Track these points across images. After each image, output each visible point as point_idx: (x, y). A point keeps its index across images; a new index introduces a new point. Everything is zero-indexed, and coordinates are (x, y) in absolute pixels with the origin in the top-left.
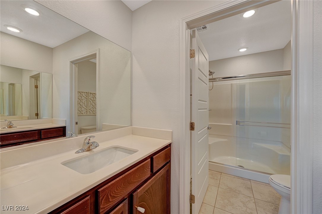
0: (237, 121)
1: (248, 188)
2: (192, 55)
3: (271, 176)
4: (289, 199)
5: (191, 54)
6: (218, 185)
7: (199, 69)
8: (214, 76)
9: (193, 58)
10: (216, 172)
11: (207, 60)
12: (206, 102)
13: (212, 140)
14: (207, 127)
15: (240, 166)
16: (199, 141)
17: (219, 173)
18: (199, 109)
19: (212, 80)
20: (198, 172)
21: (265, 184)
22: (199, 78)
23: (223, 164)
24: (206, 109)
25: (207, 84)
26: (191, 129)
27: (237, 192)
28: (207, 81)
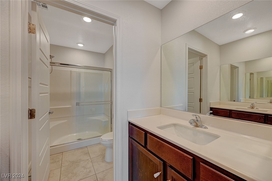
0: (76, 103)
1: (86, 154)
2: (31, 30)
3: (101, 137)
4: (112, 147)
5: (30, 28)
6: (61, 165)
7: (40, 49)
8: (54, 60)
9: (32, 34)
10: (57, 155)
11: (48, 42)
12: (47, 85)
13: (53, 124)
14: (48, 112)
15: (78, 140)
16: (40, 129)
17: (61, 154)
18: (40, 93)
19: (52, 64)
20: (40, 164)
21: (96, 145)
22: (40, 59)
23: (64, 144)
24: (47, 93)
25: (48, 67)
26: (30, 117)
27: (79, 161)
28: (48, 64)
